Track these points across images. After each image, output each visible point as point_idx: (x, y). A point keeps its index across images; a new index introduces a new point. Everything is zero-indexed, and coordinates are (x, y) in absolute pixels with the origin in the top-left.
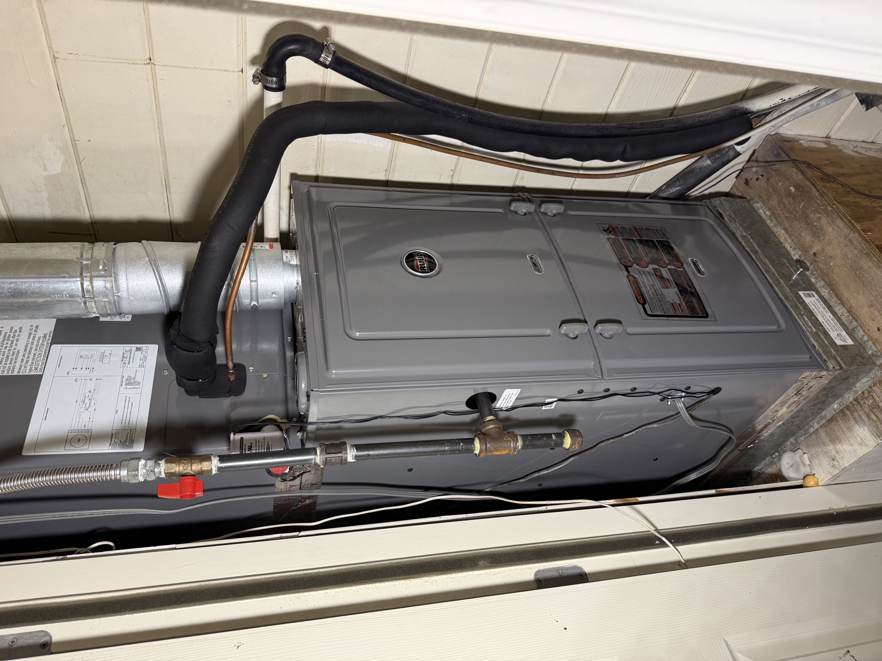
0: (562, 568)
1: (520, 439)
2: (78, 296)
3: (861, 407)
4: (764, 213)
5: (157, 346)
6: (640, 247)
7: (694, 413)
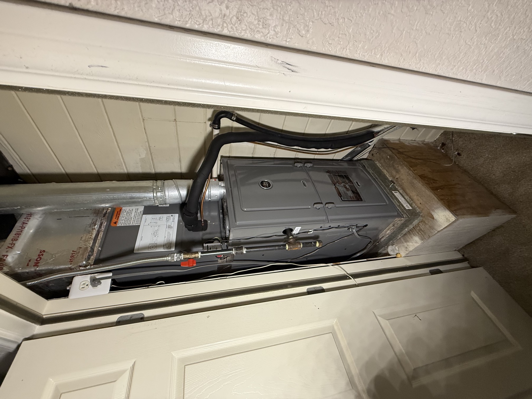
0: (316, 287)
1: (301, 244)
2: (152, 198)
3: (415, 230)
4: (379, 165)
5: (178, 214)
6: (339, 178)
7: (359, 233)
